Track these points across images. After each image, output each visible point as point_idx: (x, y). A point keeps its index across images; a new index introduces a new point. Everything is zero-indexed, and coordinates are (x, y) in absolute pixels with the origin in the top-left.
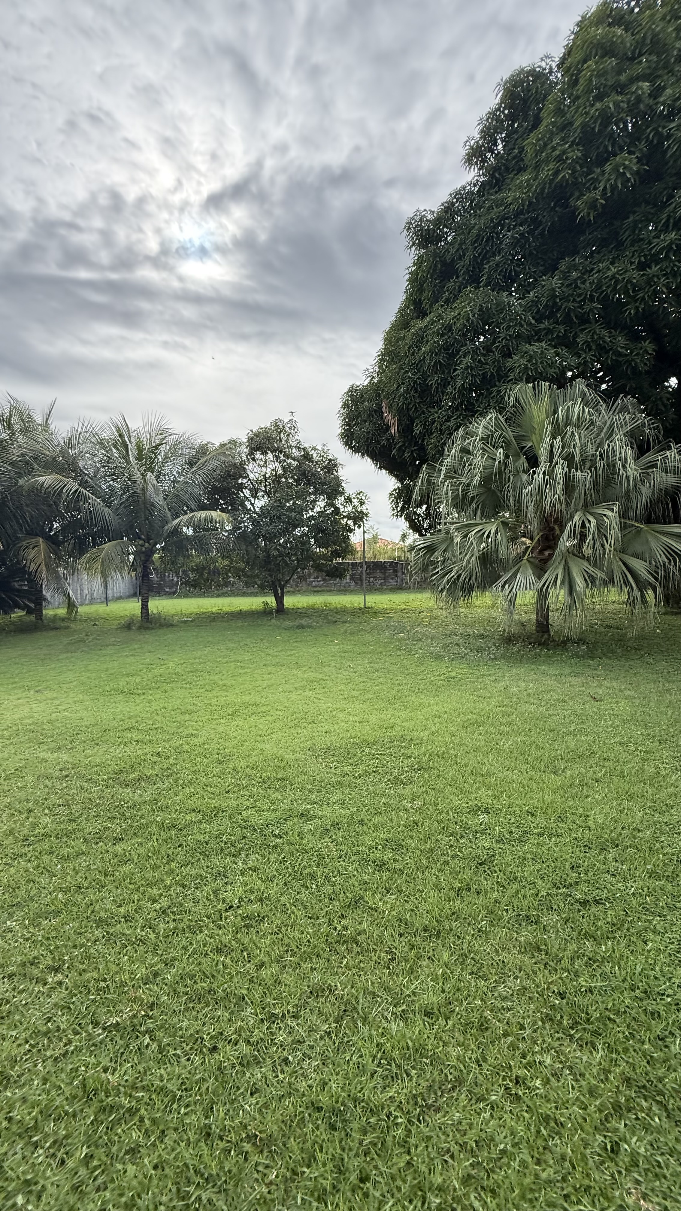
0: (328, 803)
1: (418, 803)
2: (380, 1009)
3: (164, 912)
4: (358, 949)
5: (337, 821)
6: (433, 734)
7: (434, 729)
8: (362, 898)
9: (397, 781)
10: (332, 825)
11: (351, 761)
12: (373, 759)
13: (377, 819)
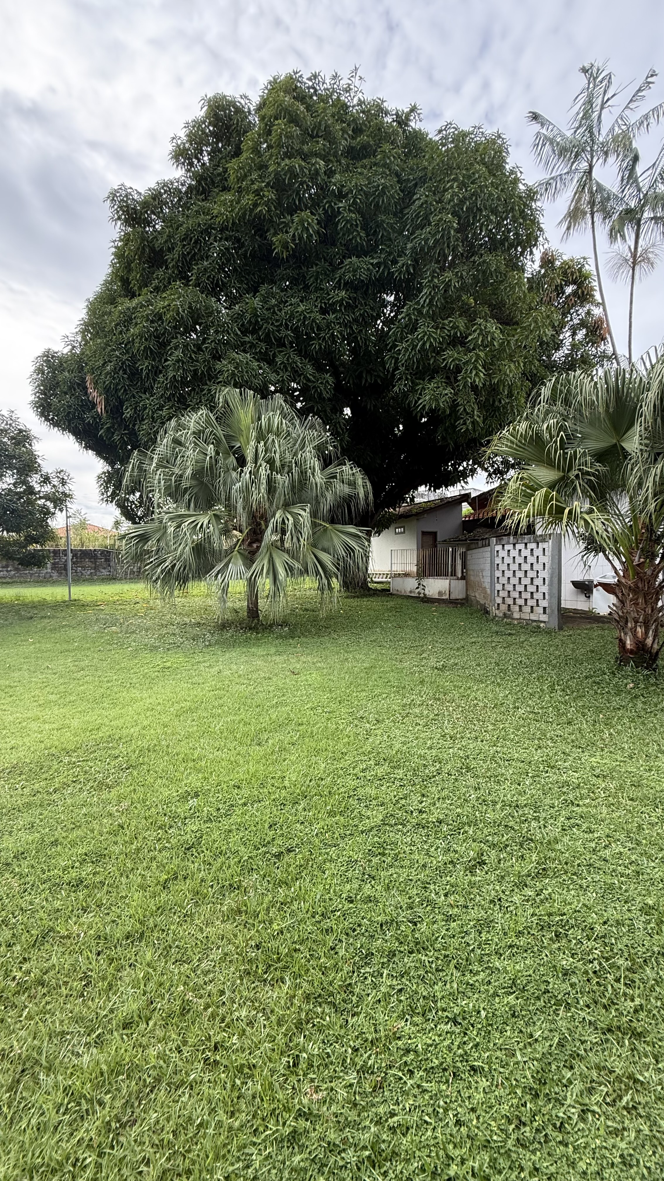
1: (125, 804)
2: (69, 1047)
4: (45, 990)
6: (144, 728)
7: (145, 723)
8: (52, 930)
9: (102, 786)
10: (14, 857)
12: (73, 768)
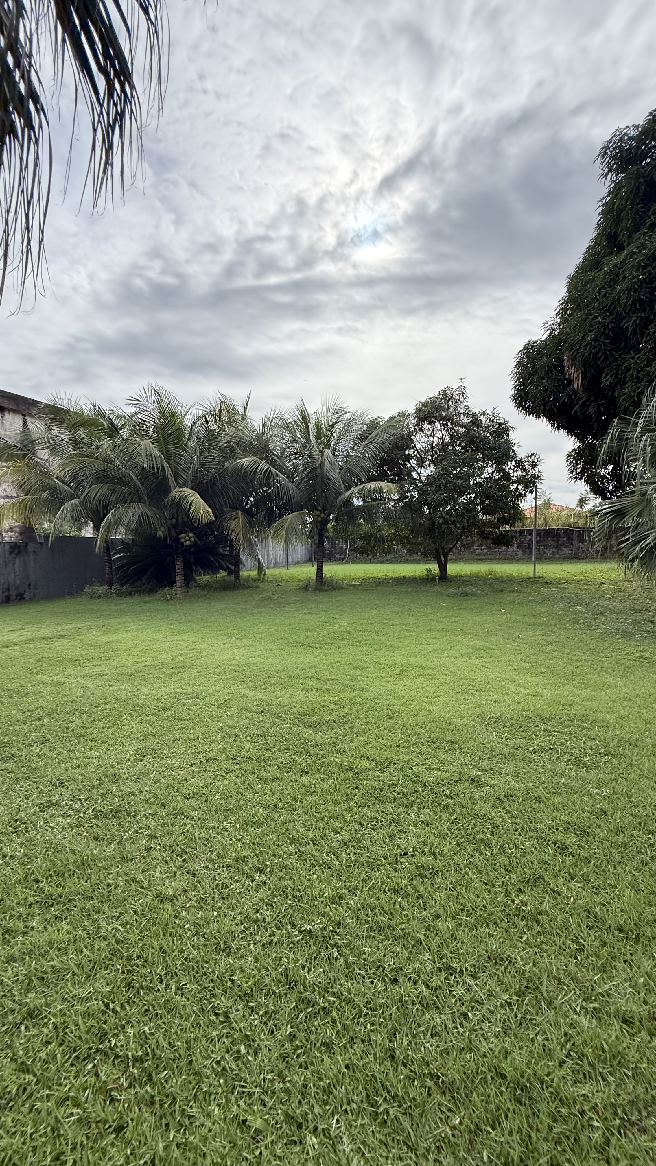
0: (500, 774)
1: (606, 791)
2: (567, 998)
3: (345, 844)
4: (539, 929)
5: (510, 793)
6: (622, 718)
7: (622, 712)
8: (541, 877)
10: (505, 796)
11: (524, 734)
13: (557, 800)
